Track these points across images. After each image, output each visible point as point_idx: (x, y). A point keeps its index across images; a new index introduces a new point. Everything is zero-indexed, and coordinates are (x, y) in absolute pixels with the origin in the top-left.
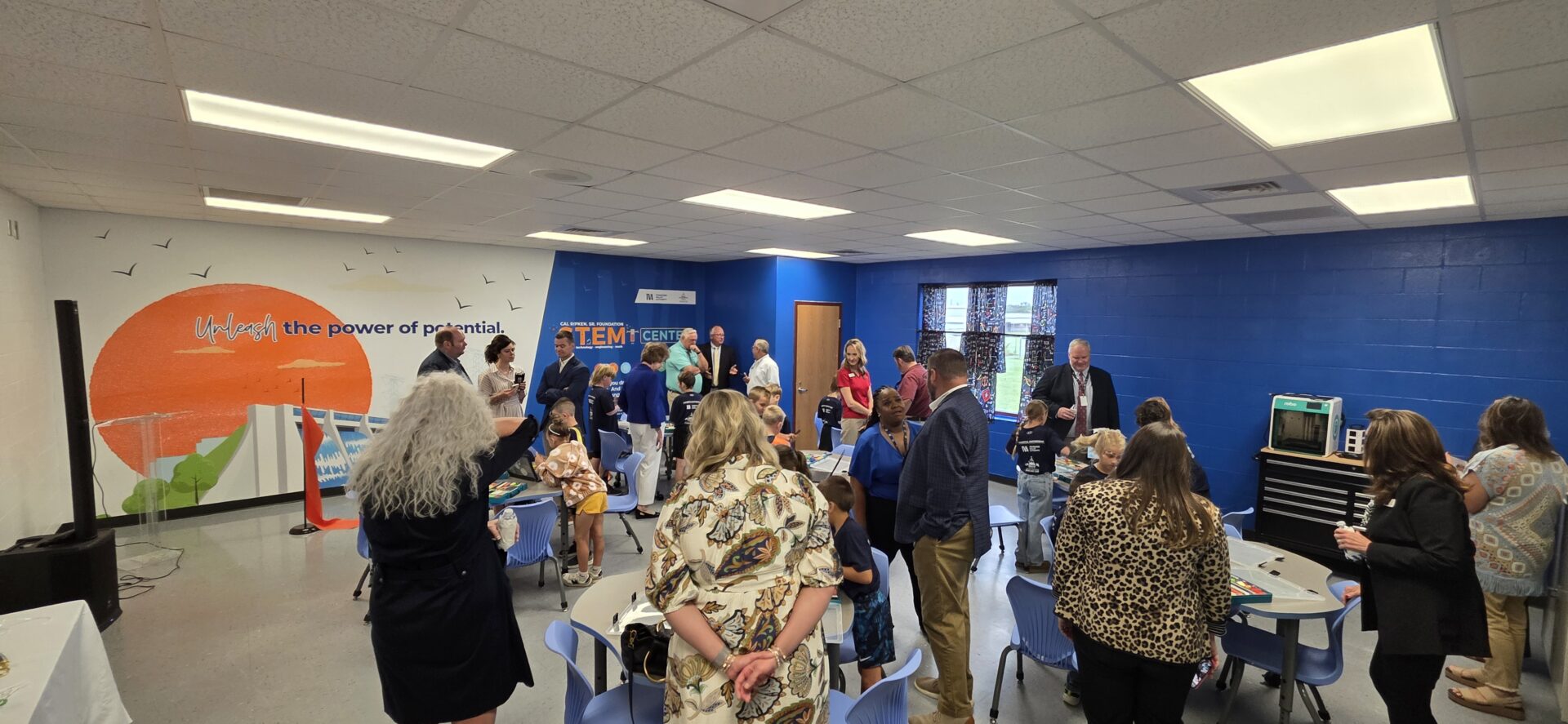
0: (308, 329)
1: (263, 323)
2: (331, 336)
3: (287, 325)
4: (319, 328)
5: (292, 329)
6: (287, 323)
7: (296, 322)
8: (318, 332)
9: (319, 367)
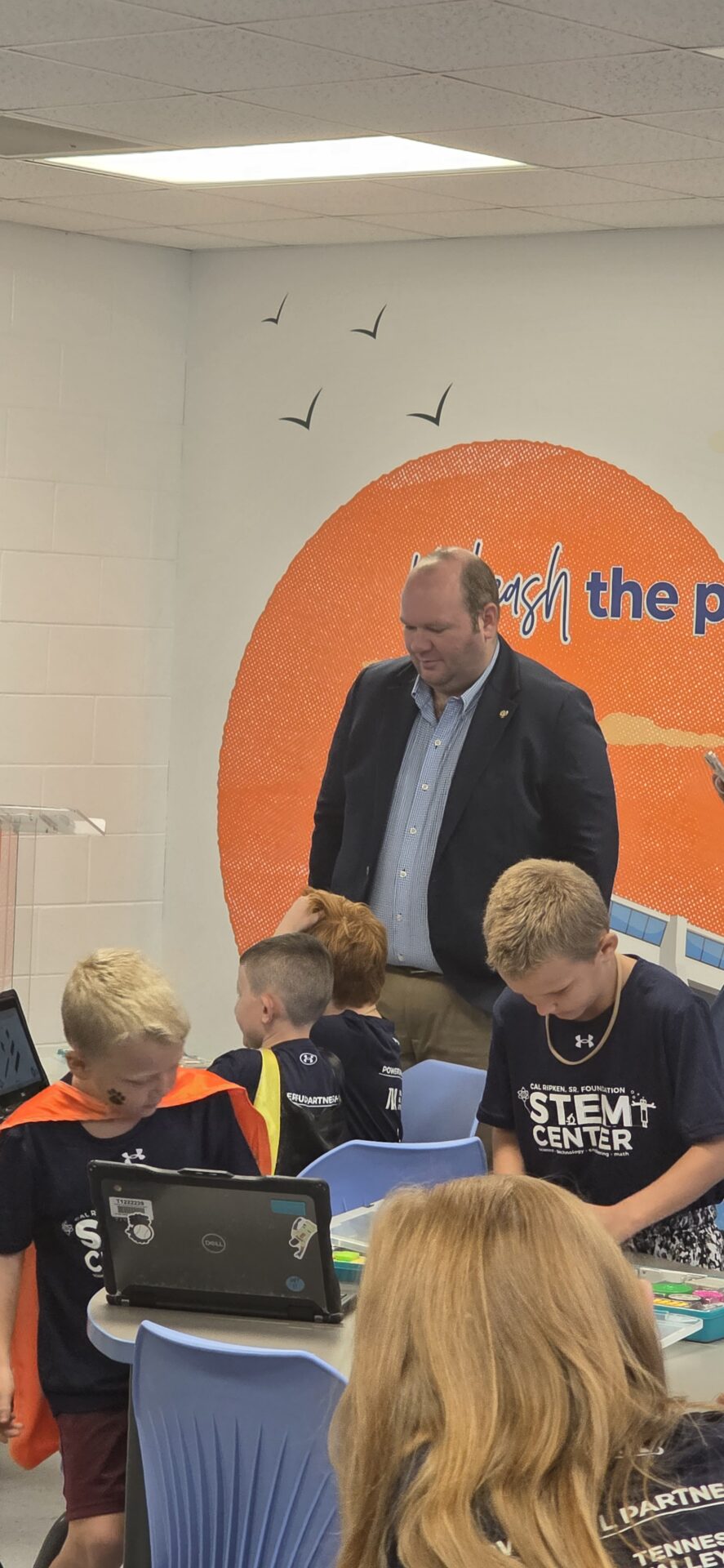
0: (644, 601)
1: (543, 574)
2: (700, 629)
3: (596, 586)
4: (673, 599)
5: (606, 598)
6: (596, 576)
7: (617, 573)
8: (669, 614)
9: (661, 747)
